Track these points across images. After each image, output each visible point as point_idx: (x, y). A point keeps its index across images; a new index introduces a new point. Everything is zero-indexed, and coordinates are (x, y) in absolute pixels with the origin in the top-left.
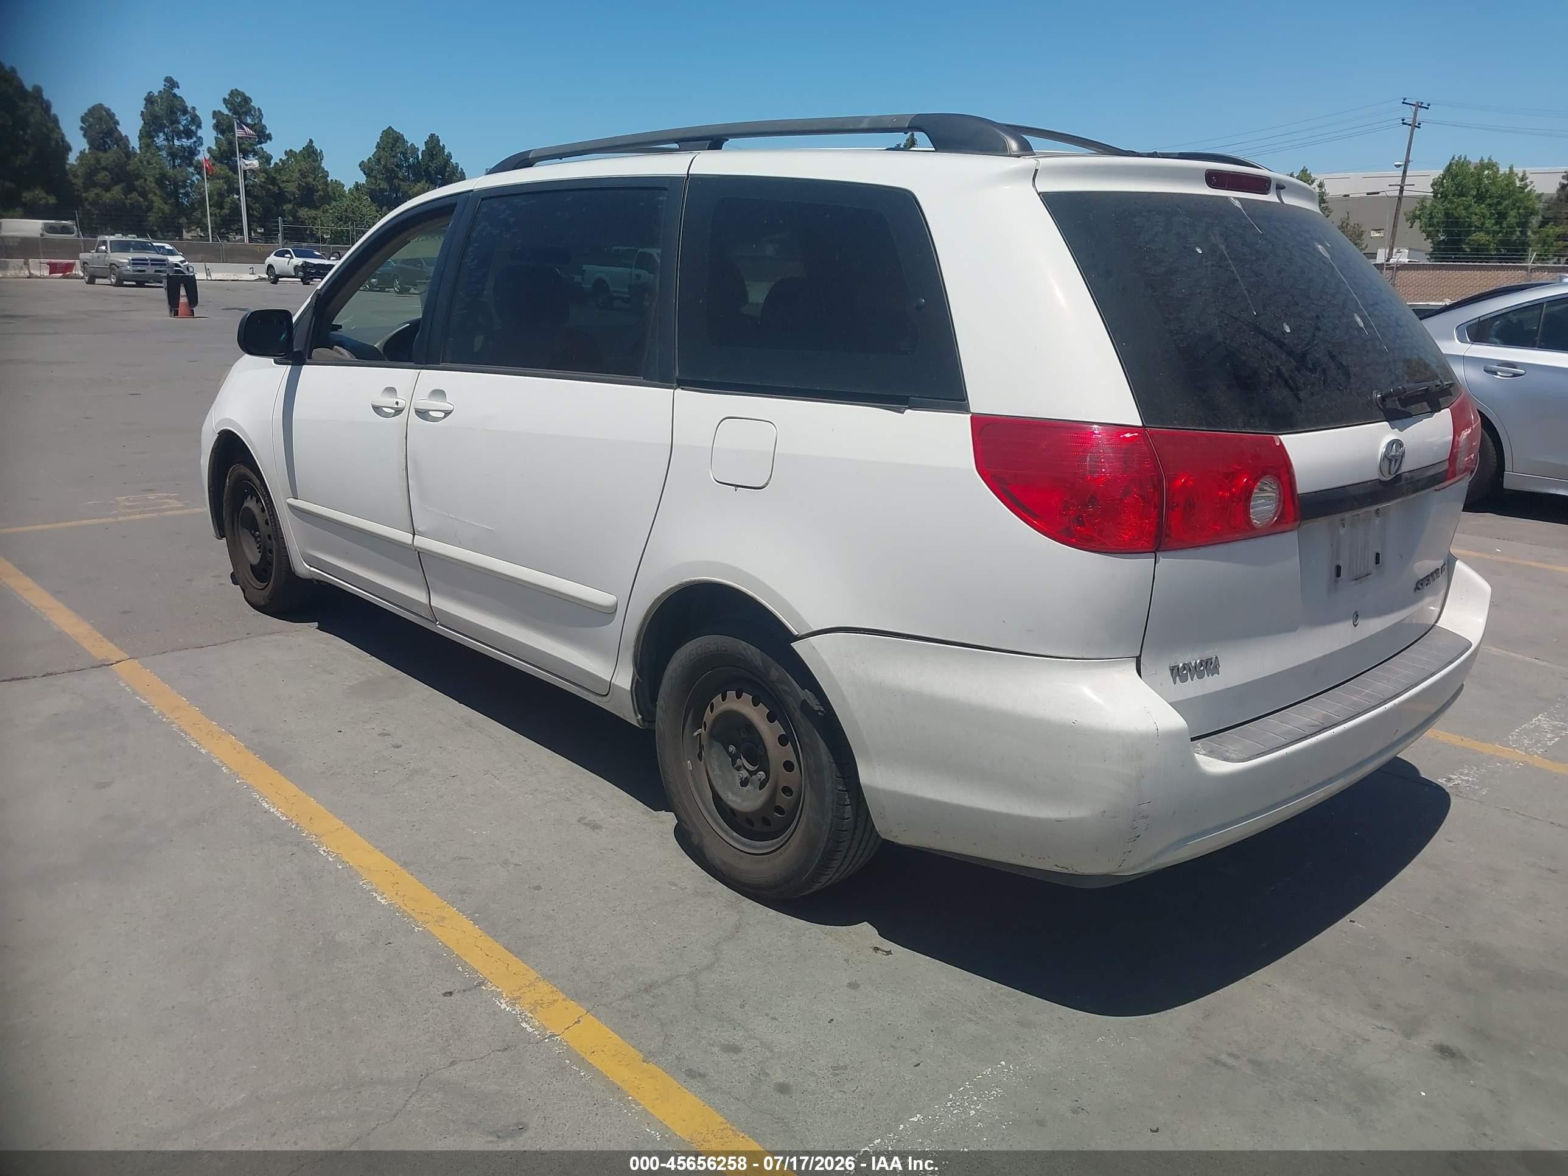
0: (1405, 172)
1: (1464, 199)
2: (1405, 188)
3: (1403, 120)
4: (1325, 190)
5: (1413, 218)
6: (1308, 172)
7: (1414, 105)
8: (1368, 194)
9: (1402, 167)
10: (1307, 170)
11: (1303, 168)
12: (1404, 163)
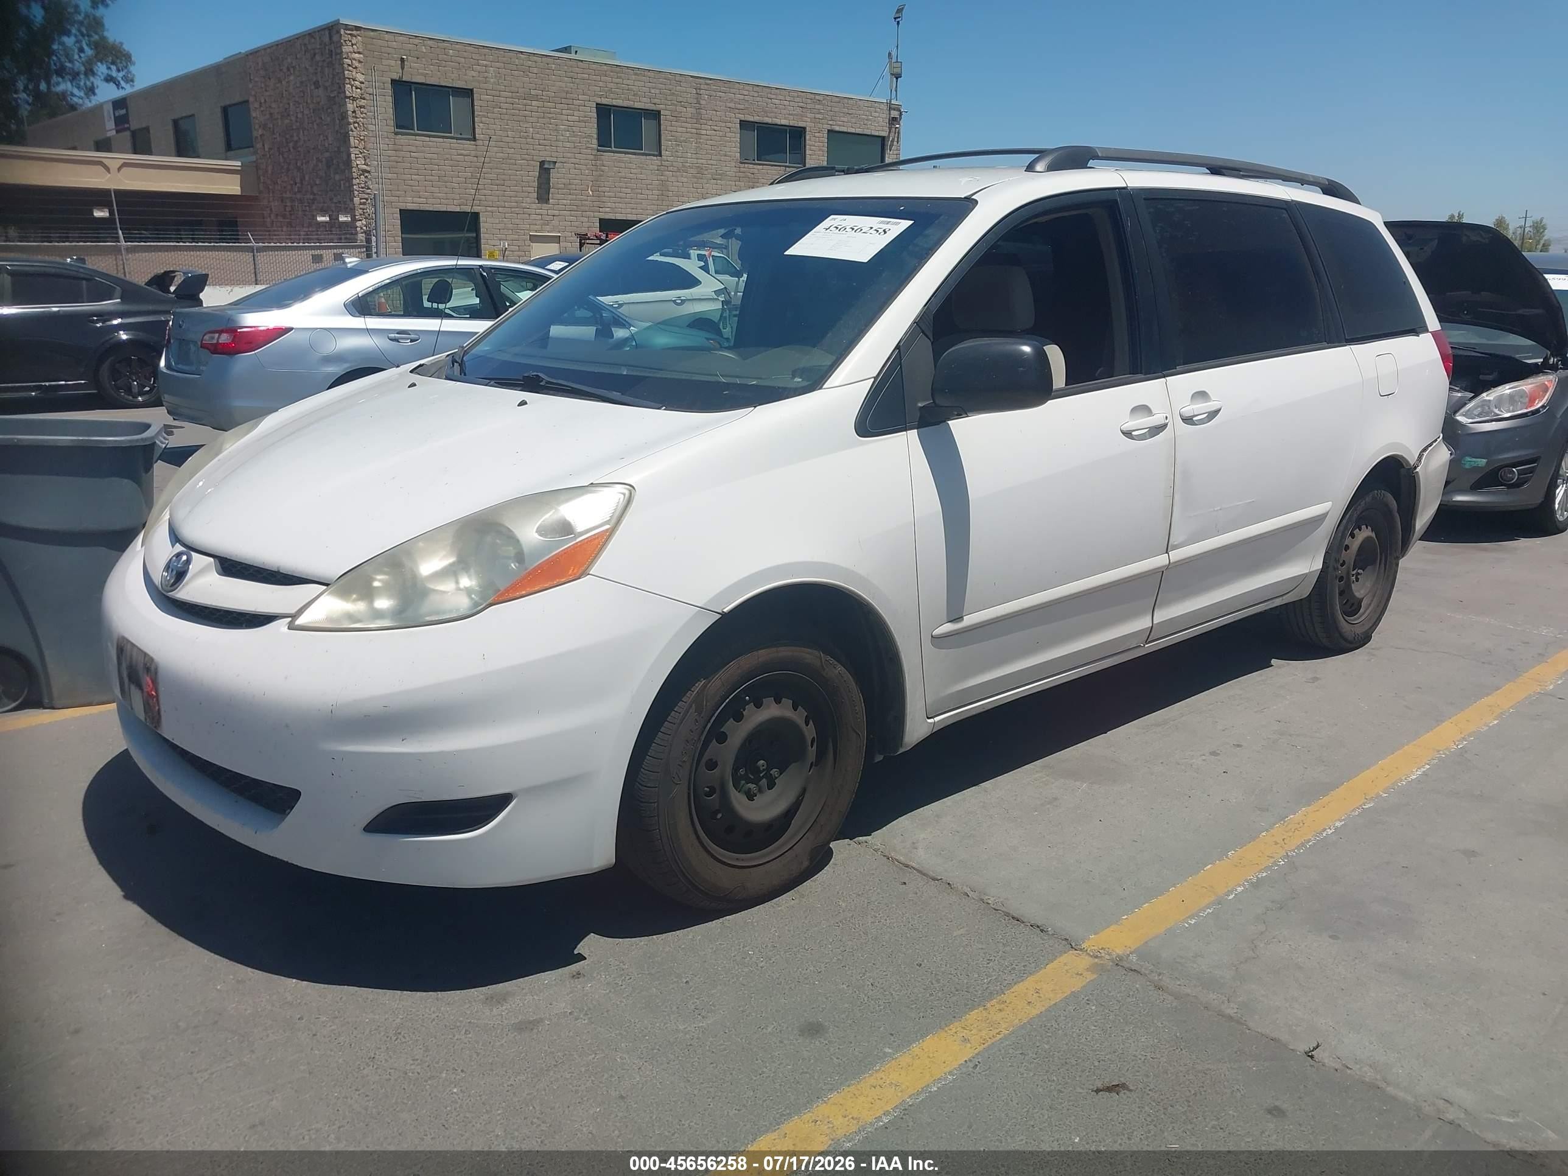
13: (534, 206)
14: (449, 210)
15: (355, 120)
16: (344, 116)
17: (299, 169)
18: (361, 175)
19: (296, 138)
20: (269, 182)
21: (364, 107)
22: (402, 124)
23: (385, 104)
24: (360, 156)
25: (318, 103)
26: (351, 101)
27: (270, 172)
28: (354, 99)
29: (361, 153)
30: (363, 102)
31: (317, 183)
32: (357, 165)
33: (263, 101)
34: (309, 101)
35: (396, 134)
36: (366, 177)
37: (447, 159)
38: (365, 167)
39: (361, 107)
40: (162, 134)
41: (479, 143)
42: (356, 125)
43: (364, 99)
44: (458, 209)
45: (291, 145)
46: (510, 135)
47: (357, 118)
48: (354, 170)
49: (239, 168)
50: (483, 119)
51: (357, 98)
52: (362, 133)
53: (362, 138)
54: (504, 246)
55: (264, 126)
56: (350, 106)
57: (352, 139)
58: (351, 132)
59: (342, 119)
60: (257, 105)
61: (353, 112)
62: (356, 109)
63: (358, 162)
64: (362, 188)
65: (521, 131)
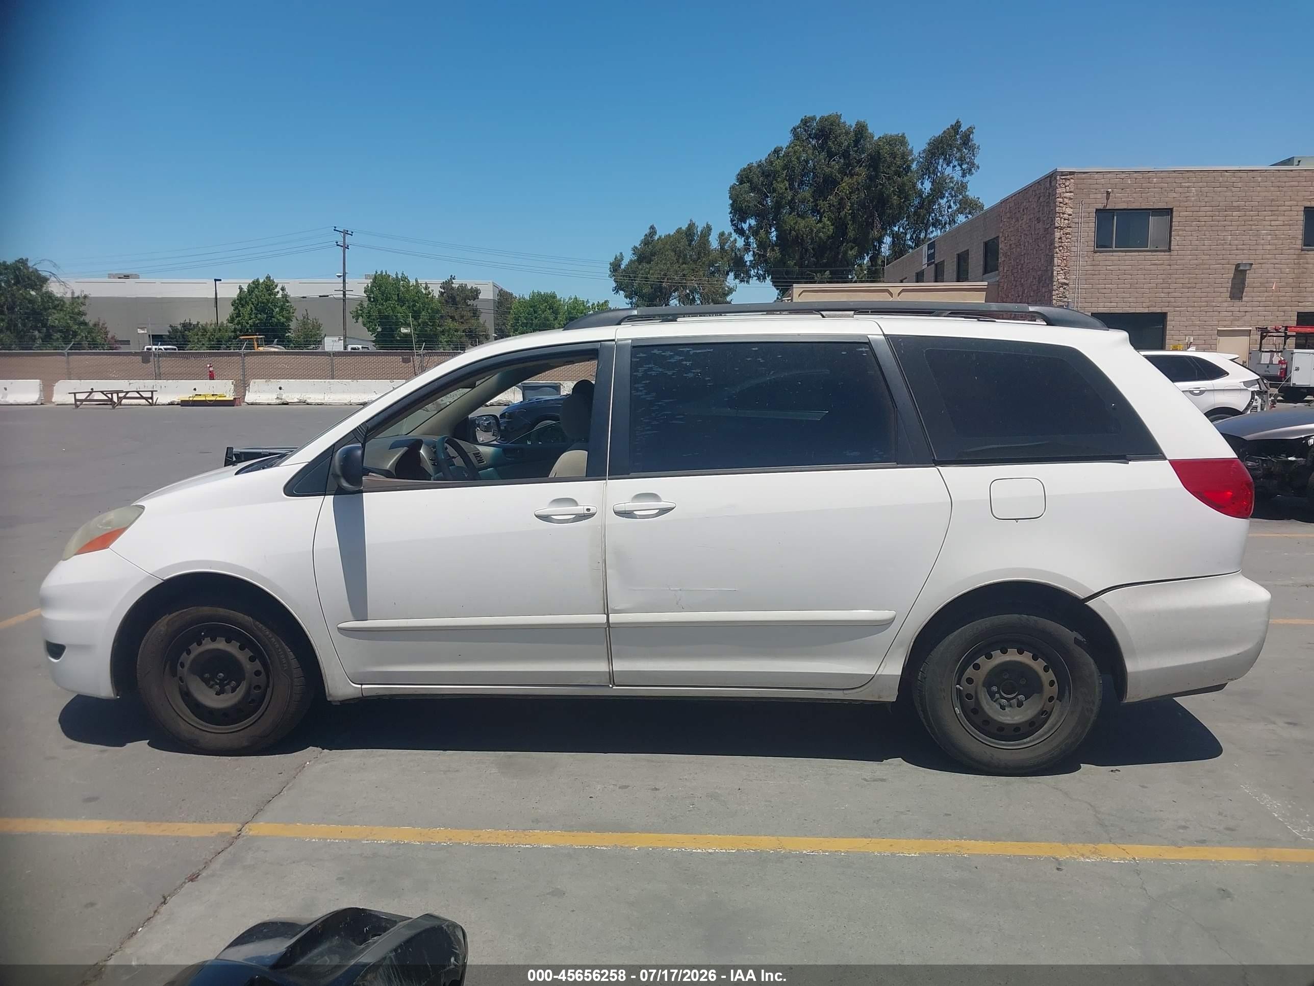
0: (344, 281)
1: (391, 302)
2: (347, 292)
3: (337, 243)
4: (287, 293)
5: (357, 317)
6: (271, 279)
7: (342, 232)
8: (320, 296)
9: (342, 277)
10: (270, 277)
11: (267, 275)
12: (342, 274)
13: (1226, 304)
14: (1137, 312)
15: (1060, 244)
16: (1052, 243)
17: (1022, 285)
18: (1060, 287)
19: (1022, 262)
20: (1004, 296)
21: (1069, 234)
22: (1102, 243)
23: (1088, 230)
24: (1062, 272)
25: (1038, 234)
26: (1059, 230)
27: (1005, 289)
28: (1062, 228)
29: (1062, 270)
30: (1068, 230)
31: (1032, 295)
32: (1058, 279)
33: (1007, 236)
34: (1033, 233)
35: (1095, 252)
36: (1065, 289)
37: (1141, 269)
38: (1065, 281)
39: (1066, 234)
40: (951, 268)
41: (1172, 253)
42: (1061, 248)
43: (1070, 227)
44: (1146, 311)
45: (1019, 267)
46: (1206, 244)
47: (1062, 242)
48: (1055, 283)
49: (986, 287)
50: (1180, 233)
51: (1065, 227)
52: (1065, 254)
53: (1065, 258)
54: (1189, 340)
55: (1005, 255)
56: (1058, 234)
57: (1056, 260)
58: (1056, 254)
59: (1051, 245)
60: (1003, 239)
61: (1059, 239)
62: (1063, 235)
63: (1059, 277)
64: (1060, 297)
65: (1219, 239)
